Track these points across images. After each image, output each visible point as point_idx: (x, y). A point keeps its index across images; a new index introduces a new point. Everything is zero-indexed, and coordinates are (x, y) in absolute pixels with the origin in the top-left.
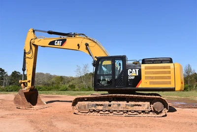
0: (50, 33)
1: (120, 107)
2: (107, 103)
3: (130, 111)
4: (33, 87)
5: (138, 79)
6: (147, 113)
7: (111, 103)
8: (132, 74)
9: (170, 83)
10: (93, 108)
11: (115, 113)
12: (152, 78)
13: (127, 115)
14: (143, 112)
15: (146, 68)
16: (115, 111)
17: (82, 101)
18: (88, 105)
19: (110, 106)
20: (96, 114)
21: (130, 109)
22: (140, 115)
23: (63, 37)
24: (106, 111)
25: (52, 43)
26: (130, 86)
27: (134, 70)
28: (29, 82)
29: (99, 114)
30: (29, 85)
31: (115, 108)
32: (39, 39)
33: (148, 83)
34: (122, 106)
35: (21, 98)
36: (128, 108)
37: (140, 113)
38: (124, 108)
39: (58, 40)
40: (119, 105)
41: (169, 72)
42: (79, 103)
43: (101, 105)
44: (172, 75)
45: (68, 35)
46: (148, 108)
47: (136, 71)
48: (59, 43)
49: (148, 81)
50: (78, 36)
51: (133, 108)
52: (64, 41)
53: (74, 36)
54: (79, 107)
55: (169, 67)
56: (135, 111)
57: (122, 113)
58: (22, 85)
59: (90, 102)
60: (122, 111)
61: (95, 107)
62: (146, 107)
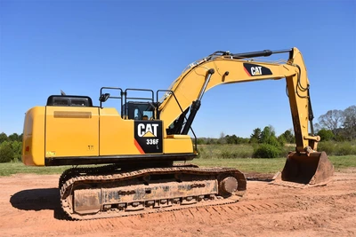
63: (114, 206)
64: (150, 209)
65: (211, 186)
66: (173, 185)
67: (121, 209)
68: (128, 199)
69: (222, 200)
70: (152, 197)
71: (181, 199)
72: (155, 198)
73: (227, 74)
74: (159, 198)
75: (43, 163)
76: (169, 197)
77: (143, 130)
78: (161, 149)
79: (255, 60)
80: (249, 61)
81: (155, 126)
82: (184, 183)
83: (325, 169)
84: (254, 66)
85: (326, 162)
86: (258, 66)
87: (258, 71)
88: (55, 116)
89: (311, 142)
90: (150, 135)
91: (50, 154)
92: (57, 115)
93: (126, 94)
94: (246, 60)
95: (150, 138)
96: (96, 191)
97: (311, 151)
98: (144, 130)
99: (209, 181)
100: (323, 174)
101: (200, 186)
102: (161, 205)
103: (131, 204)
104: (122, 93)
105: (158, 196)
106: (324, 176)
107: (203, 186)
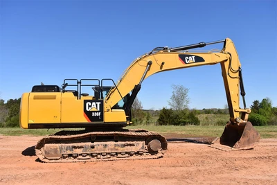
63: (70, 155)
64: (95, 159)
65: (140, 146)
66: (111, 144)
67: (75, 157)
68: (79, 151)
69: (149, 156)
70: (95, 151)
71: (117, 154)
72: (98, 152)
73: (163, 64)
74: (100, 152)
75: (27, 127)
76: (107, 152)
77: (89, 106)
78: (102, 119)
79: (190, 52)
80: (184, 52)
81: (98, 103)
82: (119, 143)
83: (251, 136)
84: (188, 56)
85: (251, 130)
86: (191, 56)
87: (191, 60)
88: (34, 99)
89: (243, 114)
90: (94, 109)
91: (31, 122)
92: (36, 98)
93: (80, 83)
94: (181, 52)
95: (94, 112)
96: (58, 145)
97: (241, 121)
98: (91, 106)
99: (138, 142)
100: (248, 140)
101: (131, 145)
102: (102, 157)
103: (81, 155)
104: (78, 83)
105: (99, 150)
106: (249, 142)
107: (133, 145)
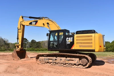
0: (30, 17)
1: (61, 61)
2: (55, 58)
3: (67, 64)
4: (22, 48)
5: (72, 43)
6: (77, 65)
7: (57, 58)
8: (69, 40)
9: (92, 46)
10: (47, 61)
11: (59, 64)
12: (81, 43)
13: (66, 66)
14: (75, 64)
15: (77, 37)
16: (58, 63)
17: (41, 57)
18: (45, 59)
19: (56, 60)
20: (49, 64)
21: (67, 62)
22: (73, 66)
23: (36, 20)
24: (54, 63)
25: (31, 23)
26: (67, 48)
27: (70, 38)
28: (20, 45)
29: (50, 65)
30: (20, 47)
31: (58, 61)
32: (24, 22)
33: (78, 46)
34: (62, 60)
35: (15, 54)
36: (66, 62)
37: (73, 65)
38: (63, 61)
39: (33, 22)
40: (61, 59)
41: (91, 39)
42: (40, 57)
43: (51, 59)
44: (93, 41)
45: (39, 18)
46: (77, 62)
47: (71, 39)
48: (34, 23)
49: (78, 45)
50: (44, 19)
51: (69, 62)
52: (36, 22)
53: (42, 19)
54: (40, 60)
55: (91, 36)
56: (70, 64)
57: (63, 64)
58: (17, 47)
59: (46, 57)
60: (62, 63)
61: (48, 60)
62: (76, 61)
